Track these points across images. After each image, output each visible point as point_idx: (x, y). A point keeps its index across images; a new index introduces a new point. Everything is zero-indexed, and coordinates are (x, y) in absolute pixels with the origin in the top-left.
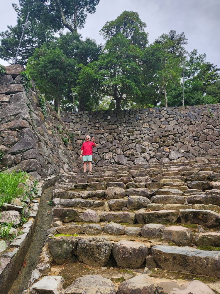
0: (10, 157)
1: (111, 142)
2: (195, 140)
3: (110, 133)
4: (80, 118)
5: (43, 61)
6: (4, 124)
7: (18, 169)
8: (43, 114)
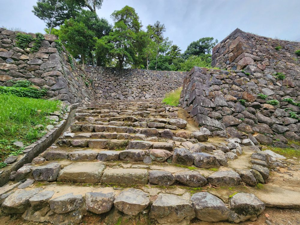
0: (51, 92)
1: (115, 87)
2: (158, 89)
3: (115, 81)
4: (97, 70)
5: (71, 29)
6: (46, 73)
7: (56, 98)
8: (72, 67)
